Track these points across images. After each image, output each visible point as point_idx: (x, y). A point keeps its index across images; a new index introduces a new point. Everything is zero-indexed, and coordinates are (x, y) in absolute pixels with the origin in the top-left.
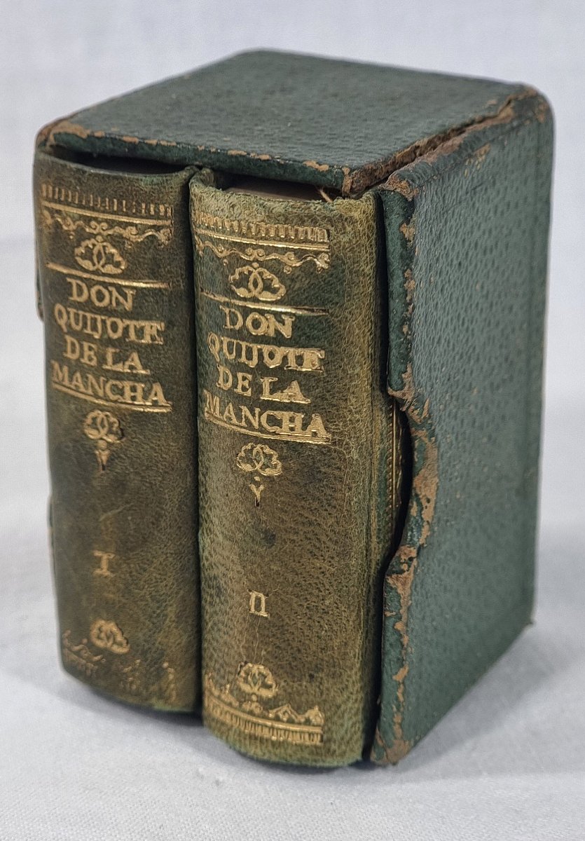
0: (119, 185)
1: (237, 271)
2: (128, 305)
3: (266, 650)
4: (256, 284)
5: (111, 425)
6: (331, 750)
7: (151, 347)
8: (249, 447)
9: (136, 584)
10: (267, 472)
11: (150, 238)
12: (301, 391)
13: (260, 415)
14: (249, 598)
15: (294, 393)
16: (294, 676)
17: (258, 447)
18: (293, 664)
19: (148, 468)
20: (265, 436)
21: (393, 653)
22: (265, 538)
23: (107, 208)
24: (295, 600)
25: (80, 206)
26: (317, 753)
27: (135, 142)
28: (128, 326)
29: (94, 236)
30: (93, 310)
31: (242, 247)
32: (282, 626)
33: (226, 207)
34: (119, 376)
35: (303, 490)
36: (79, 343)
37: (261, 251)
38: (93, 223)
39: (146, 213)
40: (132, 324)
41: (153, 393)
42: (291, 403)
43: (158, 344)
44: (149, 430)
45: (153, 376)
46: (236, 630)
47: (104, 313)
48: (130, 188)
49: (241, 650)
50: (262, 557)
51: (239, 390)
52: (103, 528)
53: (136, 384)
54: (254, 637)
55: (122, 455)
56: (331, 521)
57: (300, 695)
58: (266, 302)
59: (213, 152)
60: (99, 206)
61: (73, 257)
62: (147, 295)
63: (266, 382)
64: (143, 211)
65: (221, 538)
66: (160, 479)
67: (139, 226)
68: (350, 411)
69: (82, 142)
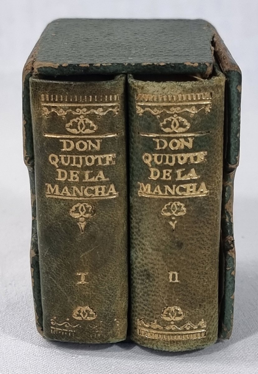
0: (93, 88)
1: (165, 120)
2: (98, 148)
3: (178, 298)
4: (175, 125)
5: (87, 209)
6: (210, 338)
7: (110, 166)
8: (169, 204)
9: (101, 284)
10: (179, 214)
11: (110, 112)
12: (196, 173)
13: (176, 188)
14: (169, 275)
15: (193, 175)
16: (192, 307)
17: (174, 203)
18: (192, 301)
19: (107, 226)
20: (178, 197)
21: (230, 286)
22: (178, 246)
23: (86, 101)
24: (192, 271)
25: (69, 102)
26: (204, 341)
27: (87, 67)
28: (98, 158)
29: (79, 116)
30: (78, 154)
31: (168, 108)
32: (187, 285)
33: (160, 89)
34: (93, 184)
35: (196, 219)
36: (67, 172)
37: (179, 108)
38: (78, 110)
39: (107, 100)
40: (100, 157)
41: (110, 189)
42: (191, 179)
43: (113, 165)
44: (108, 208)
45: (110, 181)
46: (161, 292)
47: (85, 154)
48: (99, 89)
49: (165, 301)
50: (176, 254)
51: (164, 178)
52: (82, 261)
53: (101, 186)
54: (172, 293)
55: (94, 223)
56: (208, 231)
57: (195, 315)
58: (180, 133)
59: (134, 66)
60: (81, 100)
61: (65, 128)
62: (108, 141)
63: (179, 172)
64: (106, 100)
65: (150, 251)
66: (113, 230)
67: (104, 107)
68: (217, 178)
69: (55, 70)
